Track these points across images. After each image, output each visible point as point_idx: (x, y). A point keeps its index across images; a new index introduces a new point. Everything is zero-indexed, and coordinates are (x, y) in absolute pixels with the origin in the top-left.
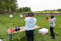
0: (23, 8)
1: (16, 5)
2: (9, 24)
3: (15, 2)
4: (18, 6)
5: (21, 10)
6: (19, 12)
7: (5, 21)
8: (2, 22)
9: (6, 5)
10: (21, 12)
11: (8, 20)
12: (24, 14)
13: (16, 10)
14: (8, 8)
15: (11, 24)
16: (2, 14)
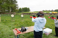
0: (23, 8)
1: (16, 6)
2: (11, 24)
3: (15, 3)
4: (18, 7)
5: (21, 10)
6: (19, 12)
7: (6, 20)
8: (4, 21)
9: (7, 6)
10: (21, 12)
11: (9, 20)
12: (24, 14)
13: (16, 10)
14: (9, 8)
15: (13, 23)
16: (3, 14)
